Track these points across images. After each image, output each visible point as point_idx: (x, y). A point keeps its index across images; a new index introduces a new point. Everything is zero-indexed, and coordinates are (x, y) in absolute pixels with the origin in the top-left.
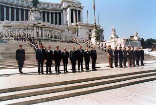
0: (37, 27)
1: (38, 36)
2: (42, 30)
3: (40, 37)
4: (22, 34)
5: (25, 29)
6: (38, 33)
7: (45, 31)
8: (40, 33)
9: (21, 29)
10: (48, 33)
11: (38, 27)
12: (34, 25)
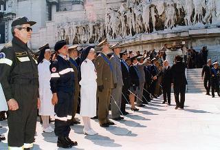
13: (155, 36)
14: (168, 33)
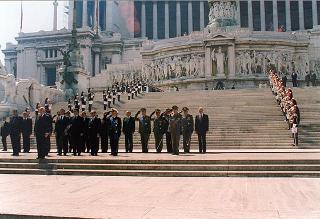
0: (212, 47)
1: (215, 71)
2: (226, 55)
3: (221, 75)
5: (183, 58)
6: (214, 63)
7: (237, 54)
8: (220, 64)
9: (175, 59)
10: (246, 61)
12: (206, 42)
13: (170, 81)
14: (177, 80)
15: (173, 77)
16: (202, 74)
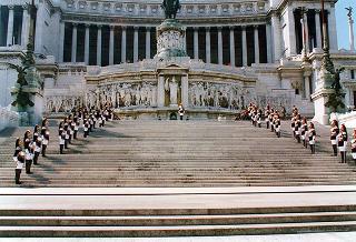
0: (166, 76)
1: (168, 101)
2: (180, 85)
3: (174, 106)
4: (128, 99)
5: (133, 86)
6: (168, 93)
7: (190, 85)
8: (174, 94)
9: (125, 86)
10: (200, 92)
11: (168, 77)
12: (159, 71)
13: (118, 110)
14: (126, 109)
15: (122, 105)
16: (153, 103)
